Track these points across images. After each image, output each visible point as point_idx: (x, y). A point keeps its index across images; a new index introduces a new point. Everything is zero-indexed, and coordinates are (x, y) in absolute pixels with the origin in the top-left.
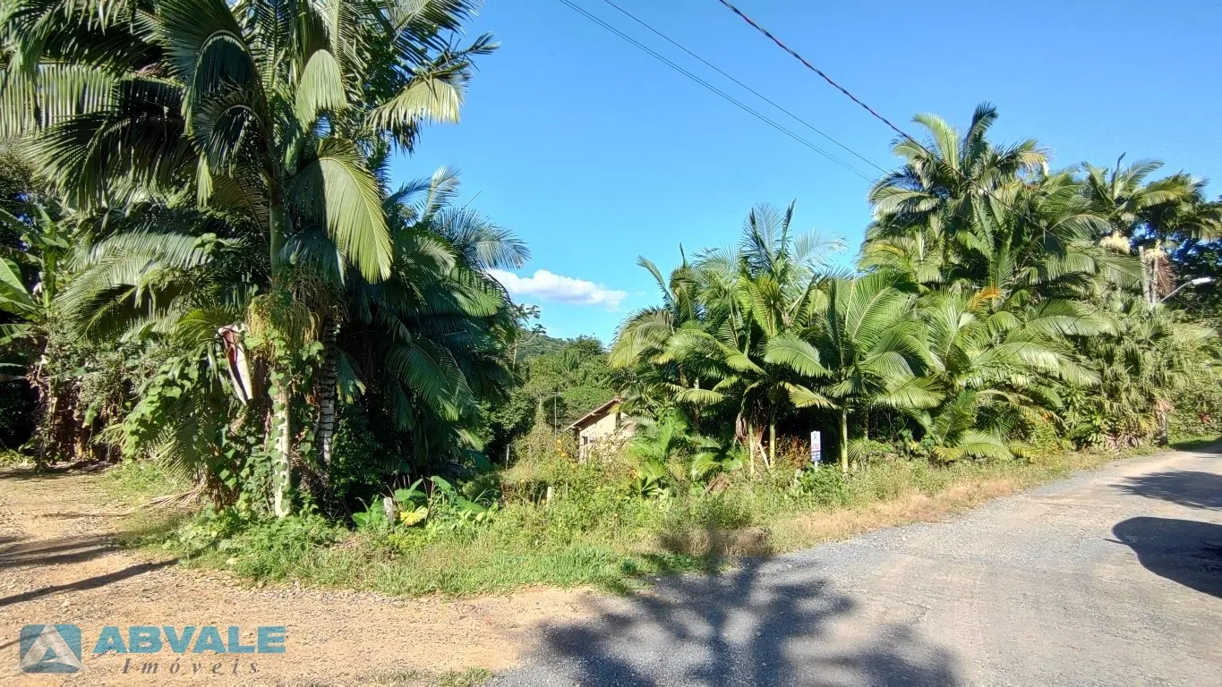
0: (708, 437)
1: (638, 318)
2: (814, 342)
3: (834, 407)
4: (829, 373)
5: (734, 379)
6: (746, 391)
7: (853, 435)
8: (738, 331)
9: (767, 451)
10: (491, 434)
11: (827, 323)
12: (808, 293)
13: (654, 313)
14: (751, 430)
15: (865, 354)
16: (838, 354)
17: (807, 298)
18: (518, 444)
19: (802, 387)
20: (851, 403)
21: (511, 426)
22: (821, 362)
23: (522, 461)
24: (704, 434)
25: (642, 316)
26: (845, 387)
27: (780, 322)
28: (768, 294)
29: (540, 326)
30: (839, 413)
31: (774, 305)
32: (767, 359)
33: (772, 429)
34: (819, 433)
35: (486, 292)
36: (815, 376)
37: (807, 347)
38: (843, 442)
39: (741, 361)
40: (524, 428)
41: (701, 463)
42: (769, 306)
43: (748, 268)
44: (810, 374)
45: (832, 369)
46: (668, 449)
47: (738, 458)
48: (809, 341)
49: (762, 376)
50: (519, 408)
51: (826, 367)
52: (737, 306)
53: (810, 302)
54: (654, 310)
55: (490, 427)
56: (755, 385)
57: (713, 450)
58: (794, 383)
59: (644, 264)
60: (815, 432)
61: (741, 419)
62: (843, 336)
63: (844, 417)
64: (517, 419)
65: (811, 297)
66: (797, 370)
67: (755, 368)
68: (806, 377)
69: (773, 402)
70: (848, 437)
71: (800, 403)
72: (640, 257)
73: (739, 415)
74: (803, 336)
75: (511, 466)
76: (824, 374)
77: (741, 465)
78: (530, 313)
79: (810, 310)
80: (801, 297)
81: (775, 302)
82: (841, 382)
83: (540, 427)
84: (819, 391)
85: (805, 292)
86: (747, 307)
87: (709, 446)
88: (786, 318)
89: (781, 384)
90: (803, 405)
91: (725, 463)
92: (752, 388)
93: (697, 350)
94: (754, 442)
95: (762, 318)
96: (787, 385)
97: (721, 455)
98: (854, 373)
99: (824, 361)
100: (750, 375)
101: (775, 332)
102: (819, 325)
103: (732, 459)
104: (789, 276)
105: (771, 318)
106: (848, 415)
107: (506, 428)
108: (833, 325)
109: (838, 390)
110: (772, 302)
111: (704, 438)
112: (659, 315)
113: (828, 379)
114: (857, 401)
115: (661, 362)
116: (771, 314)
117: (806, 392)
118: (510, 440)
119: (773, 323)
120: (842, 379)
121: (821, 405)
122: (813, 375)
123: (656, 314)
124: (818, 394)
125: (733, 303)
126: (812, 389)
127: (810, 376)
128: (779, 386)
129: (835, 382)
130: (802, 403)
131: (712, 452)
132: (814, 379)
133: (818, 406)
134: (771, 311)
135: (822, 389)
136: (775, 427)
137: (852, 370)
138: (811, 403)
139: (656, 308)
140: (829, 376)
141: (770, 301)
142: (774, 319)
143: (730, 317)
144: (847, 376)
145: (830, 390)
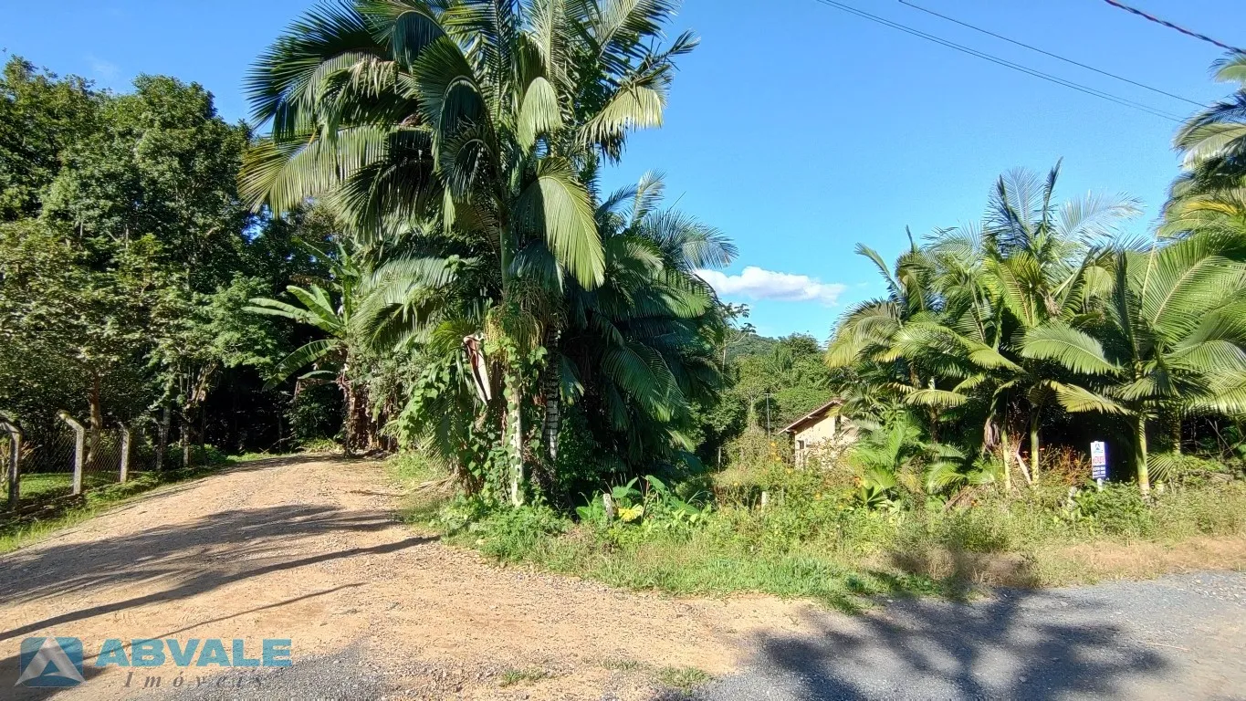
0: (949, 445)
1: (858, 311)
2: (1092, 331)
3: (1125, 411)
4: (1118, 369)
5: (981, 378)
6: (996, 392)
7: (1157, 447)
8: (985, 321)
9: (1028, 463)
10: (702, 435)
11: (1111, 307)
12: (1082, 271)
13: (877, 305)
14: (1004, 438)
15: (1174, 344)
16: (1129, 345)
17: (1080, 279)
18: (730, 446)
19: (1076, 387)
20: (1152, 407)
21: (722, 428)
22: (1106, 356)
23: (734, 464)
24: (942, 440)
25: (862, 310)
26: (1143, 387)
27: (1042, 309)
28: (1024, 276)
29: (750, 325)
30: (1135, 420)
31: (1033, 290)
32: (1025, 354)
33: (1035, 438)
34: (1102, 444)
35: (693, 292)
36: (1095, 373)
37: (1083, 338)
38: (1141, 455)
39: (990, 357)
40: (735, 430)
41: (940, 474)
42: (1026, 290)
43: (995, 248)
44: (1088, 371)
45: (1121, 365)
46: (899, 457)
47: (989, 470)
48: (1086, 331)
49: (1018, 375)
50: (730, 410)
51: (1113, 362)
52: (983, 292)
53: (1084, 282)
54: (877, 302)
55: (701, 428)
56: (1009, 384)
57: (955, 460)
58: (1064, 382)
59: (863, 251)
60: (1096, 442)
61: (991, 425)
62: (1137, 322)
63: (1142, 424)
64: (729, 421)
65: (1088, 275)
66: (1069, 366)
67: (1010, 364)
68: (1081, 374)
69: (1034, 405)
70: (1150, 450)
71: (1073, 407)
72: (859, 245)
73: (988, 420)
74: (1075, 324)
75: (723, 469)
76: (1109, 371)
77: (993, 478)
78: (739, 312)
79: (1086, 292)
80: (1072, 278)
81: (1034, 285)
82: (1135, 381)
83: (752, 429)
84: (1101, 392)
85: (1077, 270)
86: (996, 293)
87: (949, 455)
88: (1050, 304)
89: (1046, 383)
90: (1078, 409)
91: (971, 476)
92: (1005, 389)
93: (932, 345)
94: (1010, 452)
95: (1016, 304)
96: (1054, 385)
97: (965, 466)
98: (1155, 368)
99: (1110, 354)
100: (1003, 373)
101: (1036, 321)
102: (1099, 310)
103: (981, 471)
104: (1054, 253)
105: (1030, 305)
106: (1148, 422)
107: (717, 430)
108: (1121, 309)
109: (1131, 391)
110: (1031, 286)
111: (943, 445)
112: (884, 307)
113: (1115, 377)
114: (1162, 405)
115: (887, 360)
116: (1029, 300)
117: (1082, 393)
118: (721, 442)
119: (1033, 311)
120: (1137, 377)
121: (1106, 408)
122: (1092, 372)
123: (880, 307)
124: (1100, 396)
125: (977, 289)
126: (1091, 390)
127: (1088, 373)
128: (1043, 385)
129: (1127, 381)
130: (1075, 407)
131: (954, 461)
132: (1093, 377)
133: (1101, 410)
134: (1029, 296)
135: (1107, 390)
136: (1038, 435)
137: (1152, 365)
138: (1089, 408)
139: (879, 300)
140: (1116, 374)
141: (1028, 284)
142: (1034, 306)
143: (973, 306)
144: (1145, 373)
145: (1119, 391)
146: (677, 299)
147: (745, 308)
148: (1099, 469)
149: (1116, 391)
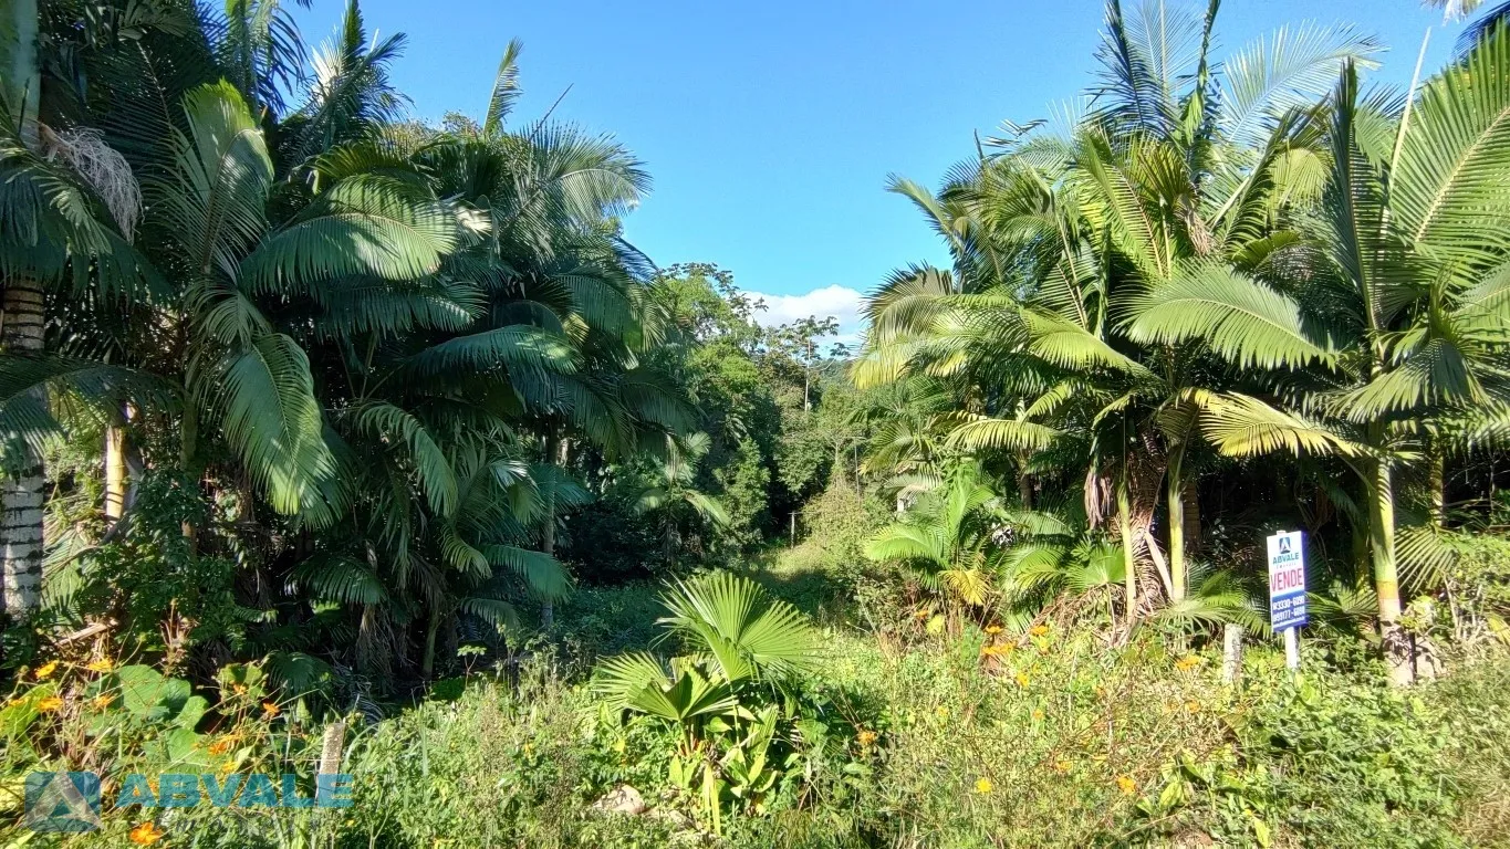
0: (1048, 514)
1: (888, 290)
2: (1280, 285)
3: (1348, 448)
4: (1332, 356)
6: (1098, 418)
8: (1084, 283)
9: (1165, 546)
10: (762, 499)
11: (1325, 229)
12: (1265, 164)
13: (920, 277)
14: (1124, 505)
15: (1464, 288)
16: (1359, 303)
17: (1263, 182)
18: (808, 510)
19: (1245, 398)
20: (1409, 435)
21: (798, 487)
22: (1304, 330)
23: (815, 535)
24: (1036, 504)
25: (894, 285)
26: (1399, 387)
27: (1186, 249)
28: (1152, 185)
29: (842, 346)
30: (1370, 465)
31: (1169, 210)
32: (1139, 333)
33: (1175, 504)
36: (1285, 366)
37: (1263, 294)
38: (1381, 539)
39: (1079, 345)
40: (816, 487)
41: (1026, 568)
42: (1156, 213)
44: (1269, 361)
45: (1337, 347)
46: (962, 538)
47: (1099, 563)
48: (1266, 278)
49: (1142, 381)
50: (808, 461)
51: (1322, 343)
52: (1078, 228)
53: (1270, 186)
54: (918, 271)
55: (762, 488)
56: (1120, 403)
57: (1053, 540)
58: (1221, 389)
59: (901, 188)
60: (1282, 534)
61: (1096, 483)
62: (1375, 244)
63: (1384, 474)
64: (806, 476)
65: (1276, 173)
66: (1228, 355)
67: (1119, 360)
68: (1256, 369)
69: (1174, 440)
71: (1235, 446)
72: (892, 177)
73: (1089, 474)
74: (1244, 267)
75: (797, 542)
76: (1315, 360)
77: (1105, 579)
78: (825, 329)
79: (1272, 202)
80: (1247, 181)
81: (1170, 199)
82: (1369, 379)
83: (838, 486)
84: (1299, 407)
85: (1248, 176)
86: (1098, 221)
87: (1047, 531)
88: (1201, 237)
89: (1186, 395)
90: (1244, 449)
91: (1071, 572)
93: (991, 336)
94: (1134, 532)
95: (1133, 240)
96: (1202, 397)
97: (1065, 544)
98: (1425, 342)
99: (1315, 326)
100: (1115, 380)
101: (1172, 271)
103: (1086, 564)
105: (1164, 244)
106: (1401, 475)
107: (792, 489)
108: (1344, 226)
109: (1364, 402)
110: (1162, 202)
111: (1040, 514)
112: (932, 280)
113: (1328, 372)
114: (1433, 429)
115: (945, 373)
116: (1162, 234)
117: (1258, 409)
118: (797, 506)
119: (1169, 257)
120: (1375, 370)
121: (1305, 443)
122: (1279, 364)
123: (924, 279)
124: (1297, 415)
125: (1067, 220)
126: (1275, 403)
127: (1270, 366)
128: (1181, 400)
129: (1352, 381)
130: (1241, 441)
131: (1052, 543)
132: (1281, 373)
133: (1294, 446)
134: (1160, 226)
135: (1310, 401)
136: (1182, 498)
137: (1412, 337)
138: (1268, 444)
139: (922, 268)
140: (1332, 364)
141: (1157, 198)
142: (1170, 246)
143: (1064, 257)
144: (1395, 358)
145: (1336, 402)
146: (377, 243)
147: (832, 322)
148: (1287, 603)
149: (1331, 401)
